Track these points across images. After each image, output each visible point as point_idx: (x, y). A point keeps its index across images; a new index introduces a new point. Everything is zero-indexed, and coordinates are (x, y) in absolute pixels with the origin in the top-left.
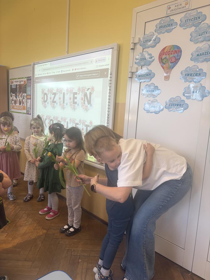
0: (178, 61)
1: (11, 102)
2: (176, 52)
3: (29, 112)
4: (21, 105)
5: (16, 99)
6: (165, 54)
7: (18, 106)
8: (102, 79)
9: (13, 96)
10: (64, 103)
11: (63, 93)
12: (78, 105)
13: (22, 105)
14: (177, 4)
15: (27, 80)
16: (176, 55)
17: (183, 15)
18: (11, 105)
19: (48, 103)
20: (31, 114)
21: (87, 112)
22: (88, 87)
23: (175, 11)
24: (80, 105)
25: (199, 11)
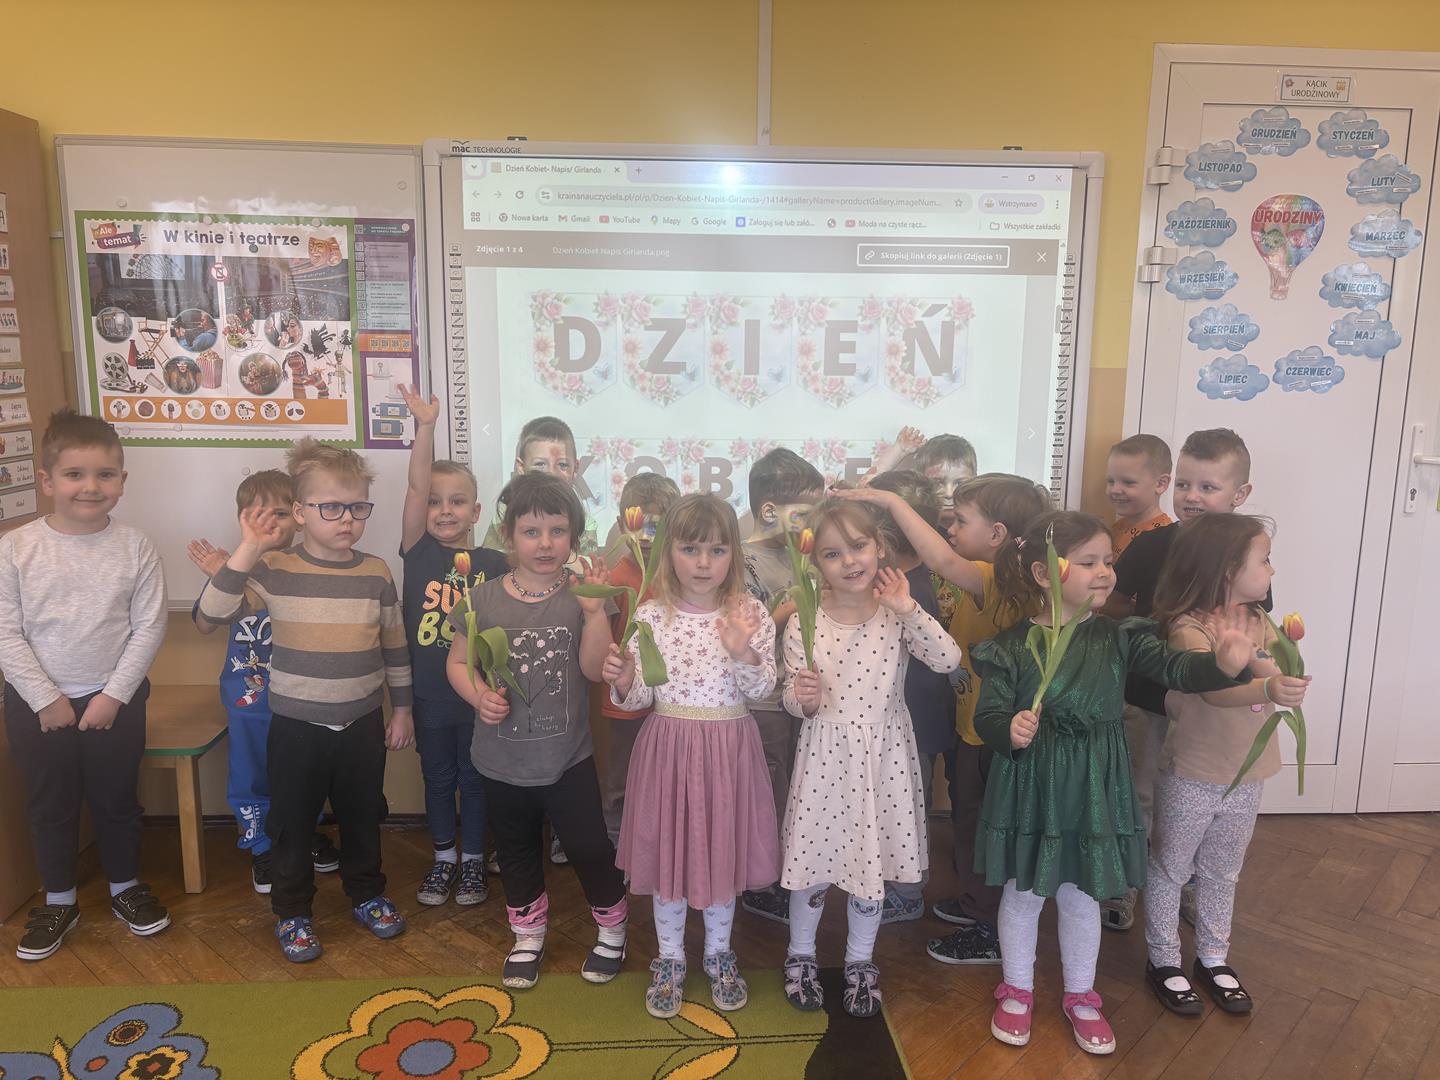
1: (117, 375)
2: (1308, 216)
4: (271, 396)
5: (194, 356)
8: (1025, 277)
9: (138, 336)
11: (749, 322)
12: (865, 377)
13: (298, 390)
14: (1312, 79)
18: (108, 392)
19: (605, 375)
22: (931, 303)
23: (1306, 97)
24: (880, 377)
25: (1371, 116)
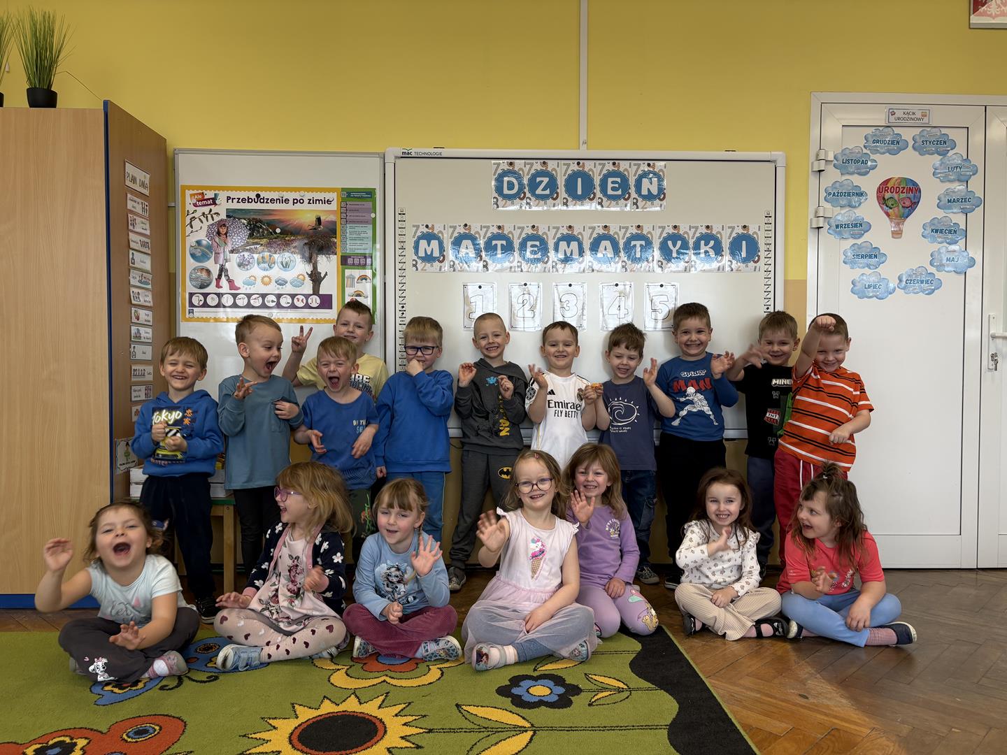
0: (915, 205)
2: (910, 190)
6: (889, 191)
14: (907, 111)
16: (911, 195)
17: (918, 131)
23: (903, 121)
25: (944, 131)
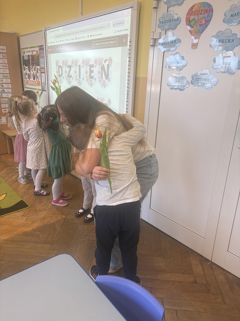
0: (208, 23)
1: (25, 76)
2: (206, 11)
3: (44, 88)
4: (35, 80)
5: (29, 73)
6: (193, 14)
7: (32, 81)
8: (120, 48)
9: (26, 69)
10: (80, 77)
11: (79, 65)
12: (95, 80)
13: (37, 79)
15: (40, 50)
16: (206, 15)
18: (25, 79)
19: (63, 78)
20: (46, 90)
21: (105, 88)
22: (105, 59)
24: (97, 80)
